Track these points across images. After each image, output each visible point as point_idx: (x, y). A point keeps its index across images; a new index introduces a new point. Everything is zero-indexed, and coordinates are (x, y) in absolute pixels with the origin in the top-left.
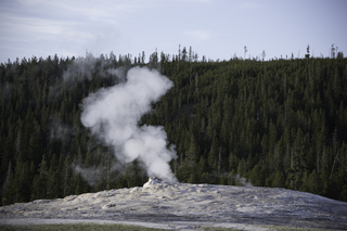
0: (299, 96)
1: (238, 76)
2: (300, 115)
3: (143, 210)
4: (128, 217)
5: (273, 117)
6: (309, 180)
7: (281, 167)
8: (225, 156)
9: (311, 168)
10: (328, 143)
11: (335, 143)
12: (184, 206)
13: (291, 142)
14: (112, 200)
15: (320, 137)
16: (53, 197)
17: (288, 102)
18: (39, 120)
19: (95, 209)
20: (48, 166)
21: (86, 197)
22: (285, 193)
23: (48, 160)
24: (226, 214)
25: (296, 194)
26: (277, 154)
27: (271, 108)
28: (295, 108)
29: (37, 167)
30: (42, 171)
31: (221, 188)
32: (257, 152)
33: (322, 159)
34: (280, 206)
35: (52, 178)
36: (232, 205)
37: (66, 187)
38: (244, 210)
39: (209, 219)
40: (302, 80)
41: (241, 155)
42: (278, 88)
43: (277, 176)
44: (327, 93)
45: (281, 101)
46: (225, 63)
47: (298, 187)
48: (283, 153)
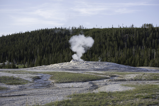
0: (111, 38)
1: (95, 33)
2: (111, 43)
3: (70, 68)
4: (66, 70)
5: (104, 43)
6: (113, 59)
7: (106, 56)
8: (92, 54)
9: (114, 56)
10: (118, 50)
11: (120, 50)
12: (81, 67)
13: (109, 50)
14: (62, 66)
15: (116, 48)
16: (47, 65)
17: (108, 39)
18: (43, 45)
19: (58, 68)
20: (46, 57)
21: (55, 65)
22: (107, 63)
23: (46, 55)
24: (92, 69)
25: (110, 63)
26: (105, 53)
27: (104, 41)
28: (109, 41)
29: (43, 57)
30: (44, 58)
31: (91, 62)
32: (100, 53)
33: (117, 54)
34: (106, 66)
35: (46, 60)
36: (93, 66)
37: (50, 62)
38: (97, 68)
39: (87, 70)
40: (111, 33)
41: (96, 53)
42: (105, 36)
43: (105, 59)
44: (117, 37)
45: (106, 39)
46: (91, 29)
47: (110, 61)
48: (107, 53)
